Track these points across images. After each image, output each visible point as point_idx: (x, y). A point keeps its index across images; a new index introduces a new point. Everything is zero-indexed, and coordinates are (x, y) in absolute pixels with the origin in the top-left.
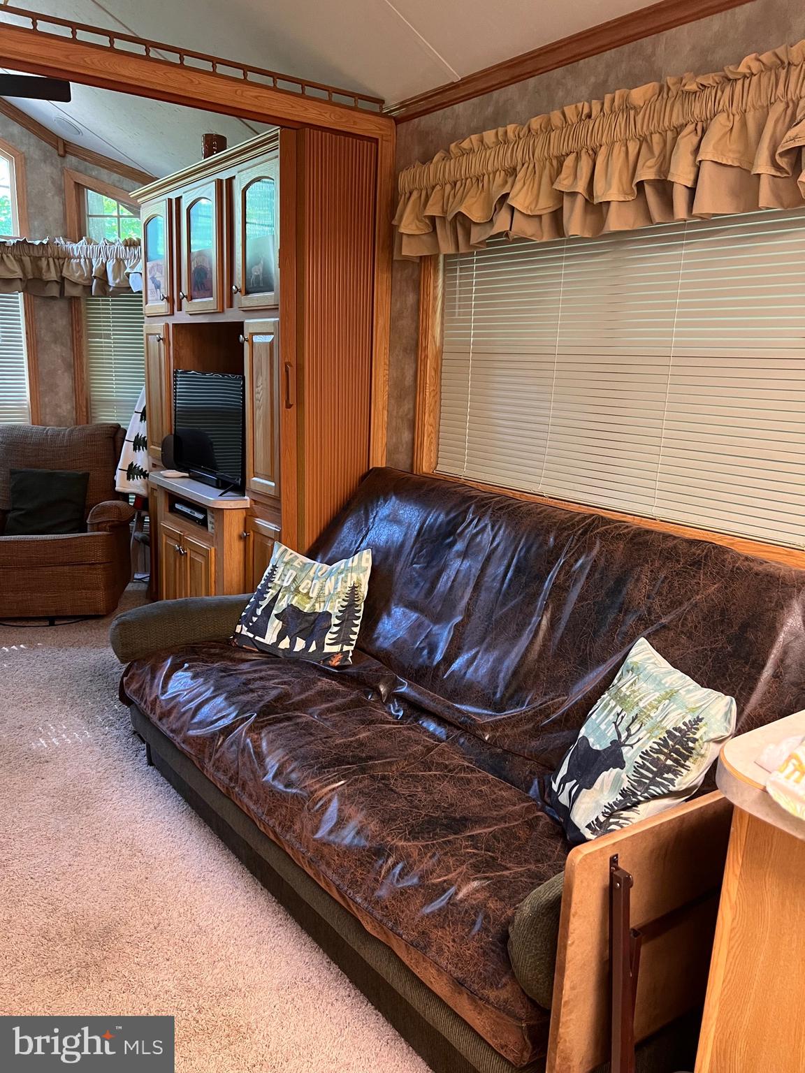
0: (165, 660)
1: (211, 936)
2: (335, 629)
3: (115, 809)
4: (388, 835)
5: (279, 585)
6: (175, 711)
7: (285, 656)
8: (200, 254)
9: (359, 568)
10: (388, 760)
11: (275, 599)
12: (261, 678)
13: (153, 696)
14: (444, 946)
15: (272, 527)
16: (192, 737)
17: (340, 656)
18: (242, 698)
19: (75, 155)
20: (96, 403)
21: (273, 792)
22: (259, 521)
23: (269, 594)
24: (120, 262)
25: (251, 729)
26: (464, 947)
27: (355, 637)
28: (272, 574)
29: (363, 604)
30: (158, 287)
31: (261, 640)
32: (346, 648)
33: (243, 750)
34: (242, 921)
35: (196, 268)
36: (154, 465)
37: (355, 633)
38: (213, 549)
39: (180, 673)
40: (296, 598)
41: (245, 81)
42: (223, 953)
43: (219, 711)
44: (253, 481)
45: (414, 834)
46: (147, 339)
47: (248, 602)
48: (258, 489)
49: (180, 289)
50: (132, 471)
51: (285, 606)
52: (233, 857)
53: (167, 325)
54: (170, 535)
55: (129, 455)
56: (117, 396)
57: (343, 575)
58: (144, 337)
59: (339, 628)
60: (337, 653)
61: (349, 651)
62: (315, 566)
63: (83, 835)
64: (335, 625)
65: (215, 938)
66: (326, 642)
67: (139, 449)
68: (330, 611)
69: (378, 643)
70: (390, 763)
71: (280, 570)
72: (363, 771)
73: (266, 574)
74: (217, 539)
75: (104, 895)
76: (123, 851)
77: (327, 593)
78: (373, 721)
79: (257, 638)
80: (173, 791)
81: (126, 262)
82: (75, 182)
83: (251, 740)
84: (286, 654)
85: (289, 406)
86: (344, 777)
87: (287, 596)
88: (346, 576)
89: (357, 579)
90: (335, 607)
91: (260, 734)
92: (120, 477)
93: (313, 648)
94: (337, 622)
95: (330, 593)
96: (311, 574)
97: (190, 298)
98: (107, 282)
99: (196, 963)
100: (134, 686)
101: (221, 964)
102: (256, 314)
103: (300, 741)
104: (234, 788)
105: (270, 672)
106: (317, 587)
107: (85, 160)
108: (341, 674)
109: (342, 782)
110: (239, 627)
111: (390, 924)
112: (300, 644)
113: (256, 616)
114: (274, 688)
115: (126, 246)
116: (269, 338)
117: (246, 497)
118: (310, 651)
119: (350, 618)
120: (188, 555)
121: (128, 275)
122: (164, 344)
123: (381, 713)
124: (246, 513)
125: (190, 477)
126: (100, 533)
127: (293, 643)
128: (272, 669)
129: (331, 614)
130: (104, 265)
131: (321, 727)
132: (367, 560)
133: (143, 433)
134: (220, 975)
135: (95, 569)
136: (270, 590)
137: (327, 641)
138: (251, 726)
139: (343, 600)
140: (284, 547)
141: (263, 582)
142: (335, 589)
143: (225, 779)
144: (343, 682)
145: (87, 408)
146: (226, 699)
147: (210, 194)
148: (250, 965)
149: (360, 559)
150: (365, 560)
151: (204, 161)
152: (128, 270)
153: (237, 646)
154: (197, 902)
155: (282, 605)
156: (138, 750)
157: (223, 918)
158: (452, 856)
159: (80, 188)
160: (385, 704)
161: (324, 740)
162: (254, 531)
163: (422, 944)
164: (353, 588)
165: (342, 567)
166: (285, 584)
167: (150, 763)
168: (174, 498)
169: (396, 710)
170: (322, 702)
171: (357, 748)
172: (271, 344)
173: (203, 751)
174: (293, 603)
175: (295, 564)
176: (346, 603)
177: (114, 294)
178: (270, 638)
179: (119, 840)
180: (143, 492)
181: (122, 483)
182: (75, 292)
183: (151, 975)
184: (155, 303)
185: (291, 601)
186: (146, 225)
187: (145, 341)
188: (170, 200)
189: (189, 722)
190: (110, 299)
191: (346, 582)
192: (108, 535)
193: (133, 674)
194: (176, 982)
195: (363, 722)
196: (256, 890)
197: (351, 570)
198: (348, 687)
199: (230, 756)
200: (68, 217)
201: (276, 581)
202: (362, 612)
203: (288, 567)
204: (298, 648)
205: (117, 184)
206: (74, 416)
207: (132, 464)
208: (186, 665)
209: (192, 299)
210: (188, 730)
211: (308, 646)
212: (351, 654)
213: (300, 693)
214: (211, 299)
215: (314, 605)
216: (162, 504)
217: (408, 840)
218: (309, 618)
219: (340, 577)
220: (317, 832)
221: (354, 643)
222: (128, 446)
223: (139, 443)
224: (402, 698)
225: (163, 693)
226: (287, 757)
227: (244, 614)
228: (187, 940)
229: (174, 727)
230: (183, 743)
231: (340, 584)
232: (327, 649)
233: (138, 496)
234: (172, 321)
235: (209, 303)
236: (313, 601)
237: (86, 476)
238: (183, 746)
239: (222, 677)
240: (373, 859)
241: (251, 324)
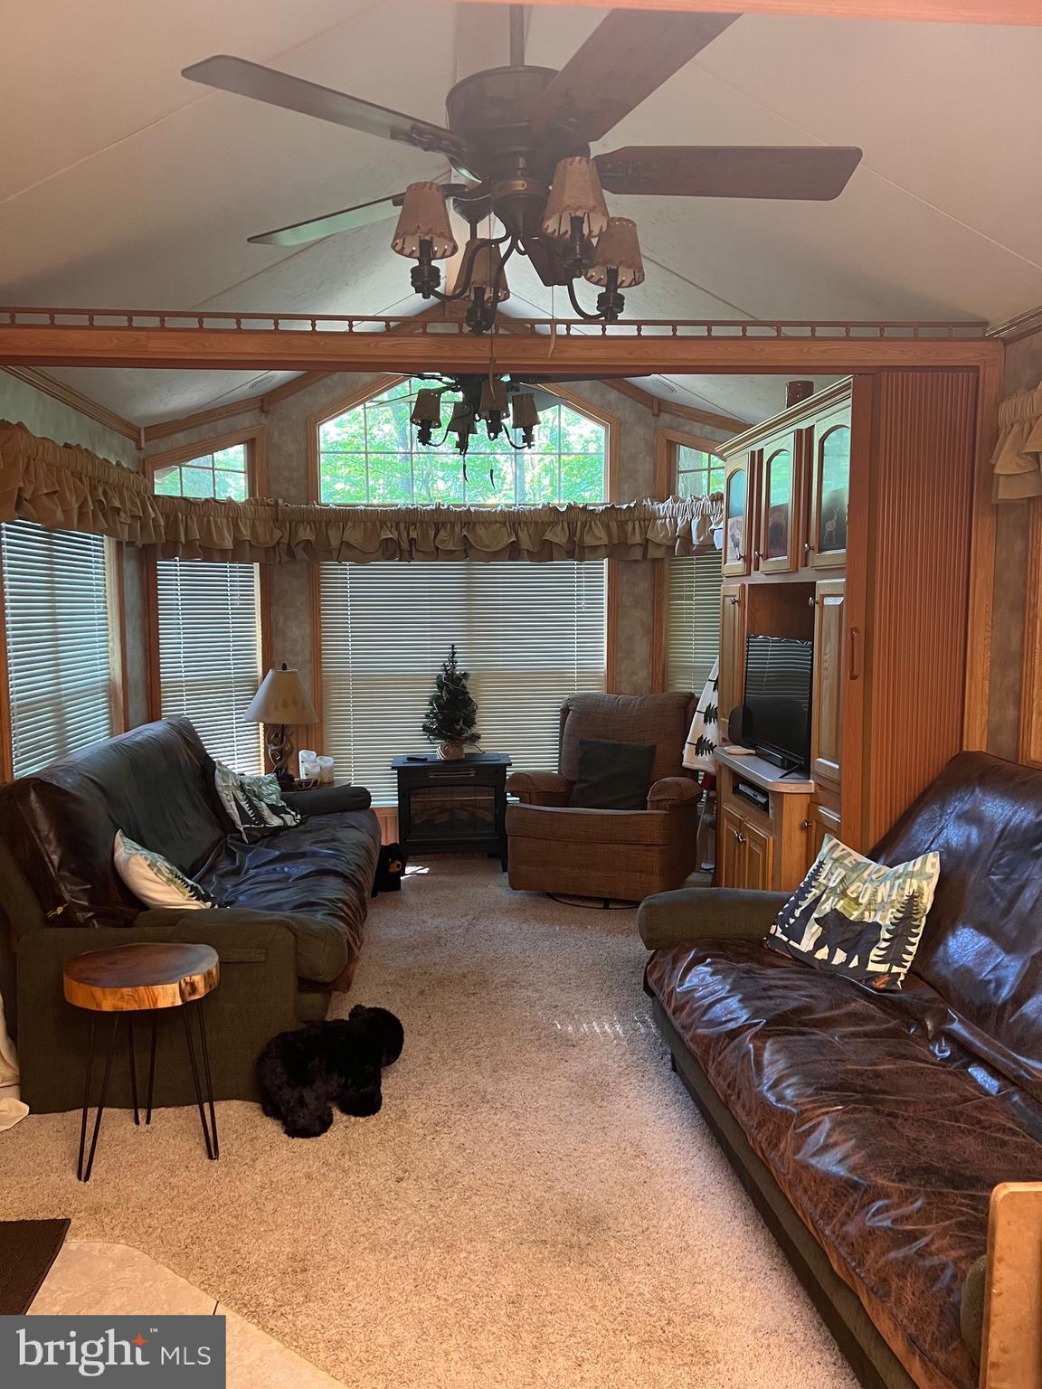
0: (688, 951)
1: (697, 1257)
2: (884, 945)
3: (628, 1107)
4: (872, 1171)
5: (824, 885)
6: (689, 1005)
7: (821, 968)
8: (778, 508)
9: (921, 874)
10: (905, 1099)
11: (817, 900)
12: (785, 987)
13: (671, 988)
14: (903, 1298)
15: (835, 817)
16: (699, 1036)
17: (887, 978)
18: (759, 1003)
19: (667, 412)
20: (674, 670)
21: (764, 1103)
22: (822, 810)
23: (811, 894)
24: (705, 520)
25: (755, 1036)
26: (922, 1302)
27: (910, 958)
28: (817, 871)
29: (924, 919)
30: (737, 545)
31: (796, 945)
32: (895, 969)
33: (744, 1056)
34: (733, 1253)
35: (772, 525)
36: (724, 740)
37: (910, 954)
38: (771, 838)
39: (701, 968)
40: (842, 902)
41: (813, 338)
42: (706, 1277)
43: (731, 1013)
44: (819, 762)
45: (902, 1177)
46: (724, 601)
47: (787, 901)
48: (822, 772)
49: (757, 549)
50: (702, 746)
51: (828, 910)
52: (739, 1185)
53: (743, 586)
54: (732, 819)
55: (701, 728)
56: (695, 662)
57: (901, 881)
58: (721, 597)
59: (889, 943)
60: (884, 974)
61: (899, 974)
62: (872, 867)
63: (593, 1124)
64: (885, 940)
65: (701, 1261)
66: (871, 959)
67: (710, 721)
68: (880, 922)
69: (936, 968)
70: (906, 1103)
71: (827, 867)
72: (868, 1101)
73: (811, 870)
74: (775, 828)
75: (600, 1186)
76: (628, 1150)
77: (879, 900)
78: (905, 1055)
79: (791, 942)
80: (691, 1103)
81: (712, 518)
82: (668, 440)
83: (754, 1047)
84: (823, 966)
85: (853, 677)
86: (842, 1103)
87: (832, 898)
88: (904, 882)
89: (919, 887)
90: (886, 919)
91: (765, 1043)
92: (688, 750)
93: (855, 963)
94: (887, 936)
95: (883, 900)
96: (865, 875)
97: (767, 557)
98: (691, 540)
99: (676, 1277)
100: (656, 975)
101: (701, 1287)
102: (829, 574)
103: (806, 1058)
104: (730, 1095)
105: (799, 983)
106: (869, 892)
107: (679, 416)
108: (884, 999)
109: (840, 1107)
110: (774, 927)
111: (853, 1264)
112: (840, 957)
113: (794, 917)
114: (796, 999)
115: (712, 501)
116: (839, 601)
117: (811, 781)
118: (851, 966)
119: (904, 933)
120: (747, 842)
121: (713, 531)
122: (739, 606)
123: (921, 1051)
124: (811, 800)
125: (757, 755)
126: (659, 811)
127: (832, 955)
128: (802, 980)
129: (880, 926)
130: (689, 523)
131: (836, 1049)
132: (933, 865)
133: (715, 704)
134: (697, 1297)
135: (651, 851)
136: (813, 889)
137: (872, 957)
138: (756, 1033)
139: (898, 910)
140: (835, 841)
141: (806, 879)
142: (890, 896)
143: (724, 1085)
144: (884, 1008)
145: (663, 675)
146: (740, 1001)
147: (789, 446)
148: (731, 1298)
149: (924, 863)
150: (931, 865)
151: (786, 411)
152: (713, 527)
153: (769, 949)
154: (690, 1220)
155: (826, 907)
156: (665, 1053)
157: (714, 1243)
158: (938, 1208)
159: (672, 446)
160: (930, 1041)
161: (833, 1062)
162: (817, 822)
163: (881, 1290)
164: (912, 898)
165: (901, 871)
166: (832, 885)
167: (674, 1069)
168: (738, 779)
169: (942, 1051)
170: (850, 1025)
171: (871, 1078)
172: (841, 606)
173: (708, 1053)
174: (838, 907)
175: (846, 862)
176: (901, 915)
177: (698, 552)
178: (806, 945)
179: (626, 1138)
180: (711, 769)
181: (689, 758)
182: (659, 553)
183: (629, 1274)
184: (733, 564)
185: (835, 905)
186: (729, 480)
187: (721, 602)
188: (753, 453)
189: (699, 1019)
190: (695, 558)
191: (903, 889)
192: (666, 815)
193: (656, 963)
194: (652, 1288)
195: (890, 1054)
196: (757, 1225)
197: (911, 875)
198: (889, 1014)
199: (731, 1060)
200: (657, 478)
201: (821, 879)
202: (922, 928)
203: (837, 864)
204: (836, 961)
205: (709, 436)
206: (650, 683)
207: (702, 737)
208: (709, 960)
209: (767, 558)
210: (697, 1027)
211: (849, 960)
212: (902, 978)
213: (826, 1010)
214: (786, 557)
215: (863, 913)
216: (725, 784)
217: (894, 1181)
218: (854, 928)
219: (897, 882)
220: (799, 1152)
221: (908, 965)
222: (698, 717)
223: (710, 715)
224: (952, 1038)
225: (680, 986)
226: (786, 1072)
227: (781, 913)
228: (672, 1252)
229: (685, 1022)
230: (691, 1041)
231: (895, 889)
232: (872, 967)
233: (707, 774)
234: (747, 581)
235: (780, 561)
236: (862, 908)
237: (654, 747)
238: (691, 1044)
239: (742, 978)
240: (848, 1192)
241: (823, 584)
